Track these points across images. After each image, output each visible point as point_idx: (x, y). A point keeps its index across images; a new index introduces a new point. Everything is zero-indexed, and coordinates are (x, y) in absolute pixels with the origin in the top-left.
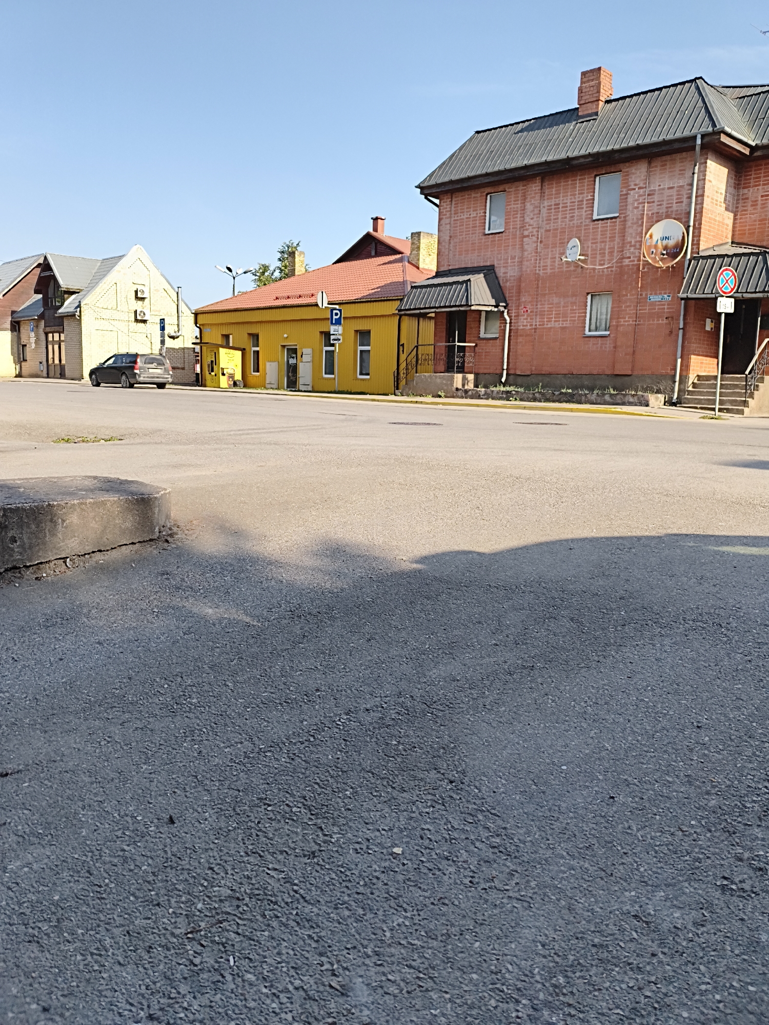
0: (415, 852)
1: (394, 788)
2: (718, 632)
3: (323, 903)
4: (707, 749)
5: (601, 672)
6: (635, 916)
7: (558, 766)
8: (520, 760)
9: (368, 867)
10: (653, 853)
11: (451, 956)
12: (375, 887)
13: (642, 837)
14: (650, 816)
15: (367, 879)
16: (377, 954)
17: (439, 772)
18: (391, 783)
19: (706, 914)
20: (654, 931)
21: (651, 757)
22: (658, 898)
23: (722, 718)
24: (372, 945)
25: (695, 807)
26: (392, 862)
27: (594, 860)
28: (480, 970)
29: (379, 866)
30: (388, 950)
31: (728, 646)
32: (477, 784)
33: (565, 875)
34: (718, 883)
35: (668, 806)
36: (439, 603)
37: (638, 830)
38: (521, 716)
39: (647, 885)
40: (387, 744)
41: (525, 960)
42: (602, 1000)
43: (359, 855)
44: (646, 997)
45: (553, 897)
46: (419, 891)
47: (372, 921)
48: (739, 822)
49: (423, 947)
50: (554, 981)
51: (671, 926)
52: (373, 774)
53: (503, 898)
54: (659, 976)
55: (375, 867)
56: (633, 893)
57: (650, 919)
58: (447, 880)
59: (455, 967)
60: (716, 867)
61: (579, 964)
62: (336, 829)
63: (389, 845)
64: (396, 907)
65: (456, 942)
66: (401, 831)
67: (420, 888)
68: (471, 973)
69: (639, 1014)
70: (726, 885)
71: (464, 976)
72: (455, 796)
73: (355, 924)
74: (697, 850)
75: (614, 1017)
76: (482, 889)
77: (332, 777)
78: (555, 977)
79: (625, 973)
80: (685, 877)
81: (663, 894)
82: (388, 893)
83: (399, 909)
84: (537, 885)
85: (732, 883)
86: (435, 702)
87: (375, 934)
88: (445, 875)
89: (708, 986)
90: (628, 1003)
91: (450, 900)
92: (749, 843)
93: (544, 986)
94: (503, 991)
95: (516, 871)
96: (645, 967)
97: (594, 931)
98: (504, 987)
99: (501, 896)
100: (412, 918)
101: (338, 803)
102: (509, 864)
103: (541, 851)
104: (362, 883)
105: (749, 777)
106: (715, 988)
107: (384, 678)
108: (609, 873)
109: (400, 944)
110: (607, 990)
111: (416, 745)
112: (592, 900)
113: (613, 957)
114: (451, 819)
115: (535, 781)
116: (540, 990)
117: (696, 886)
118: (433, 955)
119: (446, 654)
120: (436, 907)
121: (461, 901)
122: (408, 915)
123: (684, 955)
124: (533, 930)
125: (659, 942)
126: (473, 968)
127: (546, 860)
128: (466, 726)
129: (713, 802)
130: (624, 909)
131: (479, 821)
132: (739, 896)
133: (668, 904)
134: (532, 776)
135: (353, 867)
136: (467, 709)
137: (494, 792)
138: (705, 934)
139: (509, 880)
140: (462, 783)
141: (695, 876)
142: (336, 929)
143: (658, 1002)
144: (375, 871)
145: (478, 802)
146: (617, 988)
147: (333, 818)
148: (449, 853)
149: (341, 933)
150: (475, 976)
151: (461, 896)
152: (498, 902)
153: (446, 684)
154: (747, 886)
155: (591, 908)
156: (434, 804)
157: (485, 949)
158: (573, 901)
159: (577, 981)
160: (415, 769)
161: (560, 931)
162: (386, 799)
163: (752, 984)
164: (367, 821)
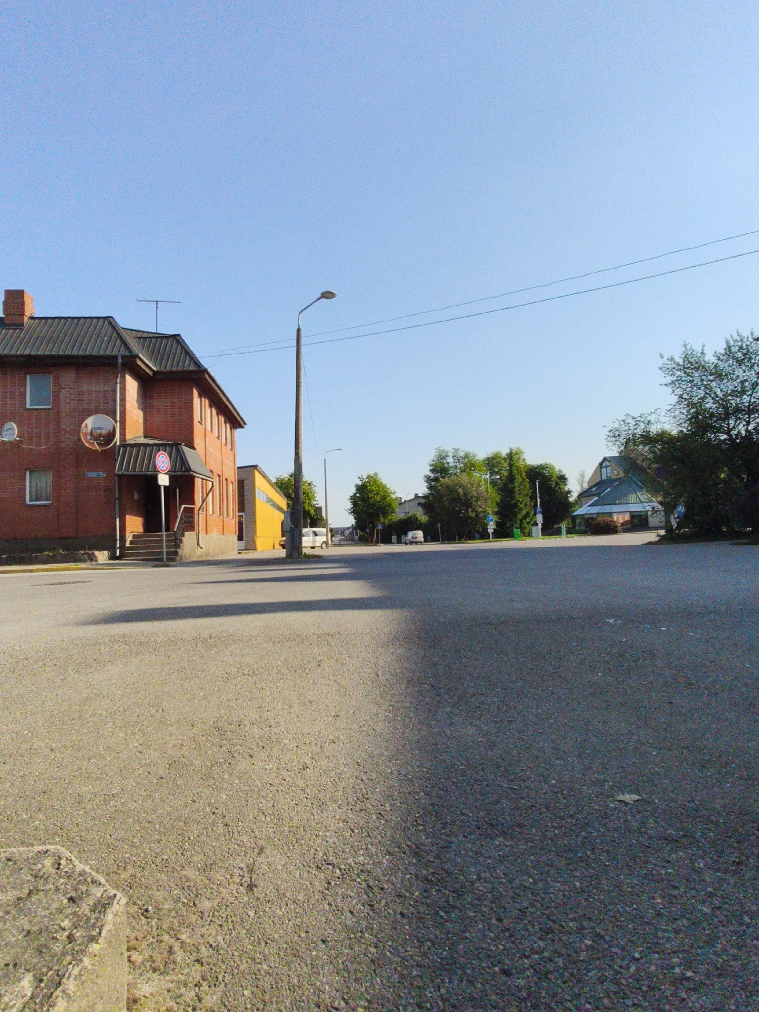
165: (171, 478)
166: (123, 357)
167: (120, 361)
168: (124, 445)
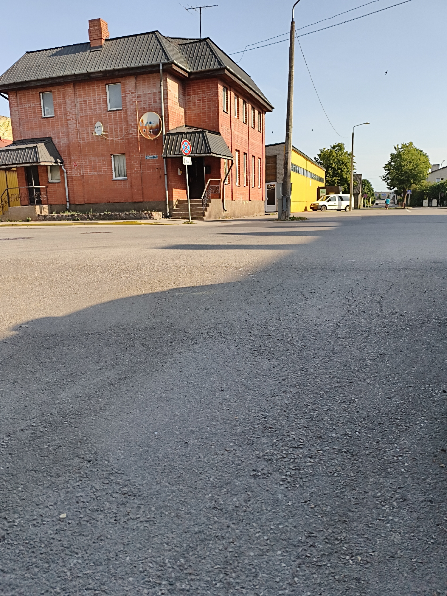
0: (75, 513)
1: (51, 476)
2: (220, 337)
3: (18, 569)
4: (229, 401)
5: (165, 372)
6: (214, 508)
7: (152, 433)
8: (129, 435)
9: (45, 533)
10: (215, 468)
11: (113, 572)
12: (52, 545)
13: (207, 461)
14: (208, 447)
15: (46, 542)
16: (64, 590)
17: (80, 458)
18: (49, 473)
19: (249, 494)
20: (226, 513)
21: (202, 413)
22: (223, 493)
23: (233, 383)
24: (59, 585)
25: (231, 435)
26: (61, 525)
27: (185, 482)
28: (133, 573)
29: (53, 531)
30: (71, 584)
31: (227, 343)
32: (106, 458)
33: (170, 497)
34: (252, 474)
35: (216, 438)
36: (58, 350)
37: (204, 457)
38: (125, 409)
39: (216, 488)
40: (41, 449)
41: (160, 557)
42: (207, 564)
43: (37, 528)
44: (230, 552)
45: (167, 513)
46: (83, 537)
47: (56, 569)
48: (254, 437)
49: (93, 573)
50: (178, 564)
51: (234, 507)
52: (35, 471)
53: (137, 524)
54: (234, 538)
55: (50, 532)
56: (210, 495)
57: (222, 507)
58: (99, 524)
59: (117, 578)
60: (248, 466)
61: (190, 547)
62: (16, 516)
63: (57, 514)
64: (70, 554)
65: (114, 562)
66: (63, 502)
67: (83, 535)
68: (128, 578)
69: (228, 563)
70: (256, 474)
71: (125, 582)
72: (93, 470)
73: (44, 576)
74: (237, 459)
75: (216, 571)
76: (123, 522)
77: (6, 481)
78: (178, 560)
79: (216, 542)
80: (235, 477)
81: (225, 490)
82: (63, 546)
83: (73, 554)
84: (156, 509)
85: (258, 472)
86: (68, 414)
87: (59, 577)
88: (98, 521)
89: (260, 533)
90: (222, 560)
91: (104, 536)
92: (261, 447)
93: (173, 568)
94: (150, 582)
95: (142, 504)
96: (225, 535)
97: (193, 525)
98: (151, 579)
99: (136, 523)
100: (83, 557)
101: (14, 498)
102: (136, 501)
103: (154, 487)
104: (43, 546)
105: (253, 411)
106: (263, 533)
107: (30, 406)
108: (194, 487)
109: (78, 577)
110: (208, 556)
111: (61, 445)
112: (189, 506)
113: (207, 536)
114: (94, 485)
115: (141, 446)
116: (171, 572)
117: (241, 480)
118: (101, 576)
119: (69, 382)
120: (97, 544)
121: (112, 535)
122: (80, 555)
123: (244, 521)
124: (160, 537)
125: (229, 518)
126: (128, 574)
127: (157, 492)
128: (91, 424)
129: (239, 430)
130: (207, 506)
131: (112, 480)
132: (263, 478)
133: (229, 495)
134: (138, 443)
135: (34, 537)
136: (90, 414)
137: (118, 460)
138: (252, 505)
139: (138, 511)
140: (96, 460)
141: (239, 474)
142: (31, 584)
143: (237, 553)
144: (51, 534)
145: (109, 469)
146: (214, 553)
147: (13, 509)
148: (98, 506)
149: (35, 585)
150: (131, 579)
151: (111, 532)
152: (135, 527)
153: (73, 401)
154: (265, 471)
155: (189, 512)
156: (81, 479)
157: (133, 559)
158: (178, 511)
159: (191, 558)
160: (64, 460)
161: (175, 531)
162: (48, 485)
163: (280, 524)
164: (37, 503)
165: (193, 159)
166: (163, 65)
167: (161, 68)
168: (169, 135)
